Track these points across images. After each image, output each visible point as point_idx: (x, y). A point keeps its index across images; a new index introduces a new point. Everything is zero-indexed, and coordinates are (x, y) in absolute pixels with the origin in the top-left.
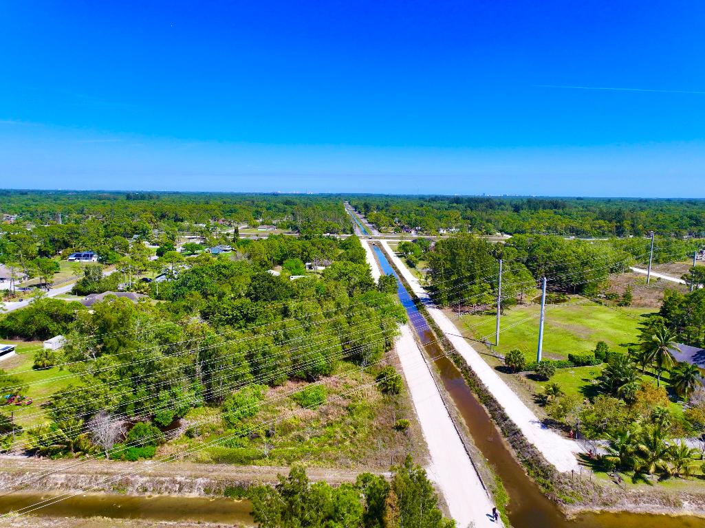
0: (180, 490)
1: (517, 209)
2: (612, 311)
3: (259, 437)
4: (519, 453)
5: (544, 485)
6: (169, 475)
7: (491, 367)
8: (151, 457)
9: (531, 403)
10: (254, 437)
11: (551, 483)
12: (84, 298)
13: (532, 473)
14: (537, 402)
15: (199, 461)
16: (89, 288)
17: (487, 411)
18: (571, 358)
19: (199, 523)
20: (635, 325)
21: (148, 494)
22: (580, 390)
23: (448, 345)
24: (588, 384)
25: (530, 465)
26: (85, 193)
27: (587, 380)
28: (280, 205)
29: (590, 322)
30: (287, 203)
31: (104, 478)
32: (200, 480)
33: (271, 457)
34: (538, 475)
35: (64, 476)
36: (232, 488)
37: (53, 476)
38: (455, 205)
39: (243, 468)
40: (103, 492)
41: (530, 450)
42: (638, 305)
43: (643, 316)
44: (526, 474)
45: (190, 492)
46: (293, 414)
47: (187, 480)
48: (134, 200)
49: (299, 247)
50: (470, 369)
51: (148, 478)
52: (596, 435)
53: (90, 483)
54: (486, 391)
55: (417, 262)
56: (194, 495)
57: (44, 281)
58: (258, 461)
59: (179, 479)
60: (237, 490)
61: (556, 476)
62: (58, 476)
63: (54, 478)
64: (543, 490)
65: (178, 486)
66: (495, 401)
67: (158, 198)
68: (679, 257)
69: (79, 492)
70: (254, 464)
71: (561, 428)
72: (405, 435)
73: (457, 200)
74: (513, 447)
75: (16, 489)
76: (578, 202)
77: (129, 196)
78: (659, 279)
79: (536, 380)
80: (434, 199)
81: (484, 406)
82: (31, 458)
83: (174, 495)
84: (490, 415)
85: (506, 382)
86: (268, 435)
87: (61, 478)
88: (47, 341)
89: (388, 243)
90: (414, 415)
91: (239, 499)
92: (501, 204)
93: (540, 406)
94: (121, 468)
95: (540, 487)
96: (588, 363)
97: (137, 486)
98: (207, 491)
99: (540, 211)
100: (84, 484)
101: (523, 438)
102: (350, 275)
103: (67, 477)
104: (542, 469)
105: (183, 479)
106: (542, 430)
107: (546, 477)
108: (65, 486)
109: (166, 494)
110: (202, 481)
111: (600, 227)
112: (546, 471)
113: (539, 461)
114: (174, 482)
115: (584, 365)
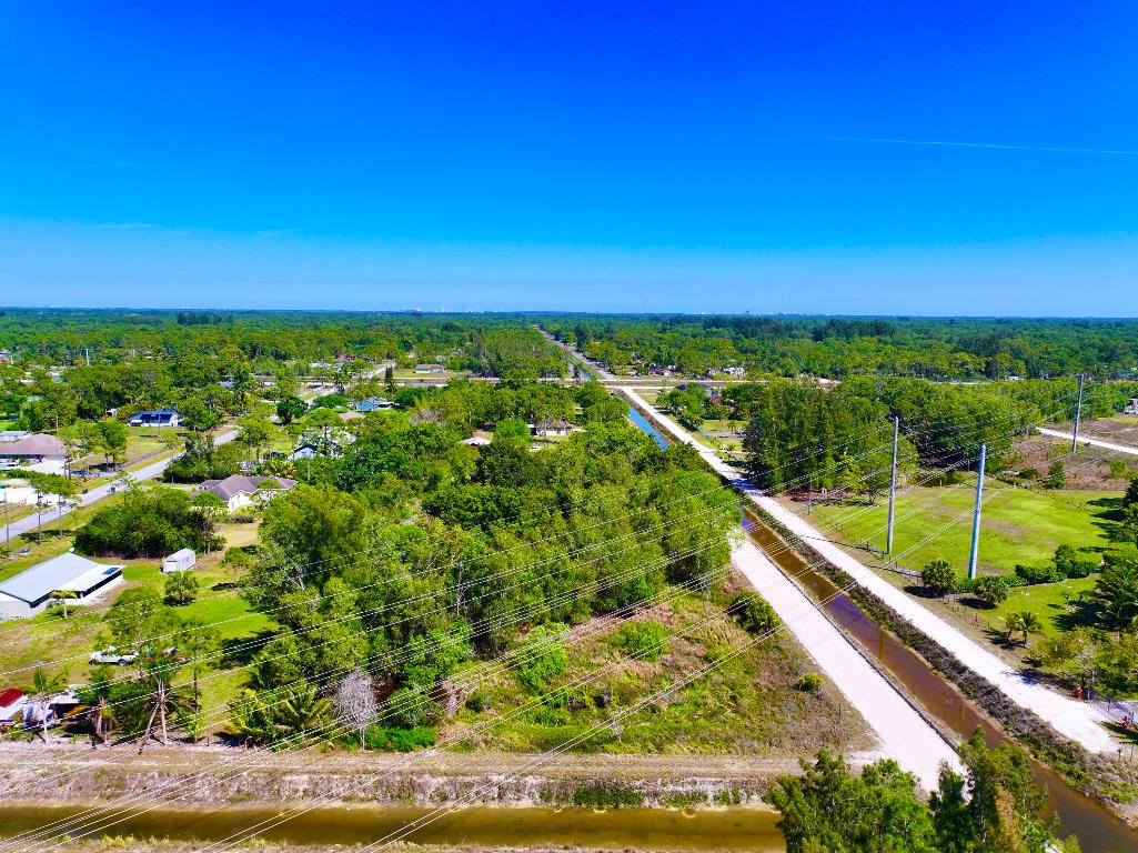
0: (500, 797)
1: (818, 336)
2: (1038, 496)
3: (585, 707)
4: (1006, 723)
5: (1070, 774)
6: (478, 774)
7: (898, 588)
8: (432, 744)
9: (987, 643)
10: (577, 708)
11: (1084, 770)
12: (196, 486)
13: (1041, 755)
14: (995, 642)
15: (512, 749)
16: (194, 470)
17: (922, 659)
18: (1020, 571)
19: (566, 848)
20: (1086, 519)
21: (449, 804)
22: (1054, 622)
23: (813, 554)
24: (1061, 612)
25: (1033, 741)
26: (98, 312)
27: (1055, 606)
28: (437, 331)
29: (1016, 515)
30: (447, 327)
31: (373, 780)
32: (530, 780)
33: (626, 739)
34: (1055, 758)
35: (305, 777)
36: (586, 793)
37: (288, 778)
38: (714, 329)
39: (589, 758)
40: (375, 802)
41: (1026, 718)
42: (1078, 487)
43: (1091, 503)
44: (1032, 756)
45: (518, 800)
46: (622, 669)
47: (510, 780)
48: (189, 324)
49: (512, 400)
50: (867, 591)
51: (445, 778)
52: (1115, 693)
53: (351, 787)
54: (909, 626)
55: (699, 422)
56: (526, 803)
57: (111, 459)
58: (609, 747)
59: (495, 779)
60: (594, 793)
61: (1087, 758)
62: (295, 778)
63: (291, 782)
64: (1071, 781)
65: (496, 789)
66: (933, 643)
67: (230, 320)
68: (1104, 411)
69: (338, 804)
70: (605, 751)
71: (1057, 683)
72: (818, 697)
73: (716, 322)
74: (992, 714)
75: (232, 801)
76: (904, 323)
77: (183, 318)
78: (1087, 445)
79: (977, 608)
80: (678, 320)
81: (912, 650)
82: (237, 749)
83: (494, 805)
84: (929, 665)
85: (934, 612)
86: (600, 703)
87: (302, 782)
88: (168, 559)
89: (635, 390)
90: (817, 668)
91: (600, 808)
92: (789, 328)
93: (1004, 648)
94: (393, 763)
95: (1063, 777)
96: (1046, 580)
97: (429, 792)
98: (546, 795)
99: (857, 338)
100: (341, 790)
101: (1006, 699)
102: (629, 444)
103: (311, 780)
104: (1060, 747)
105: (502, 777)
106: (1027, 686)
107: (1070, 761)
108: (311, 793)
109: (479, 804)
110: (535, 782)
111: (962, 365)
112: (1069, 753)
113: (1051, 737)
114: (488, 782)
115: (1040, 582)
